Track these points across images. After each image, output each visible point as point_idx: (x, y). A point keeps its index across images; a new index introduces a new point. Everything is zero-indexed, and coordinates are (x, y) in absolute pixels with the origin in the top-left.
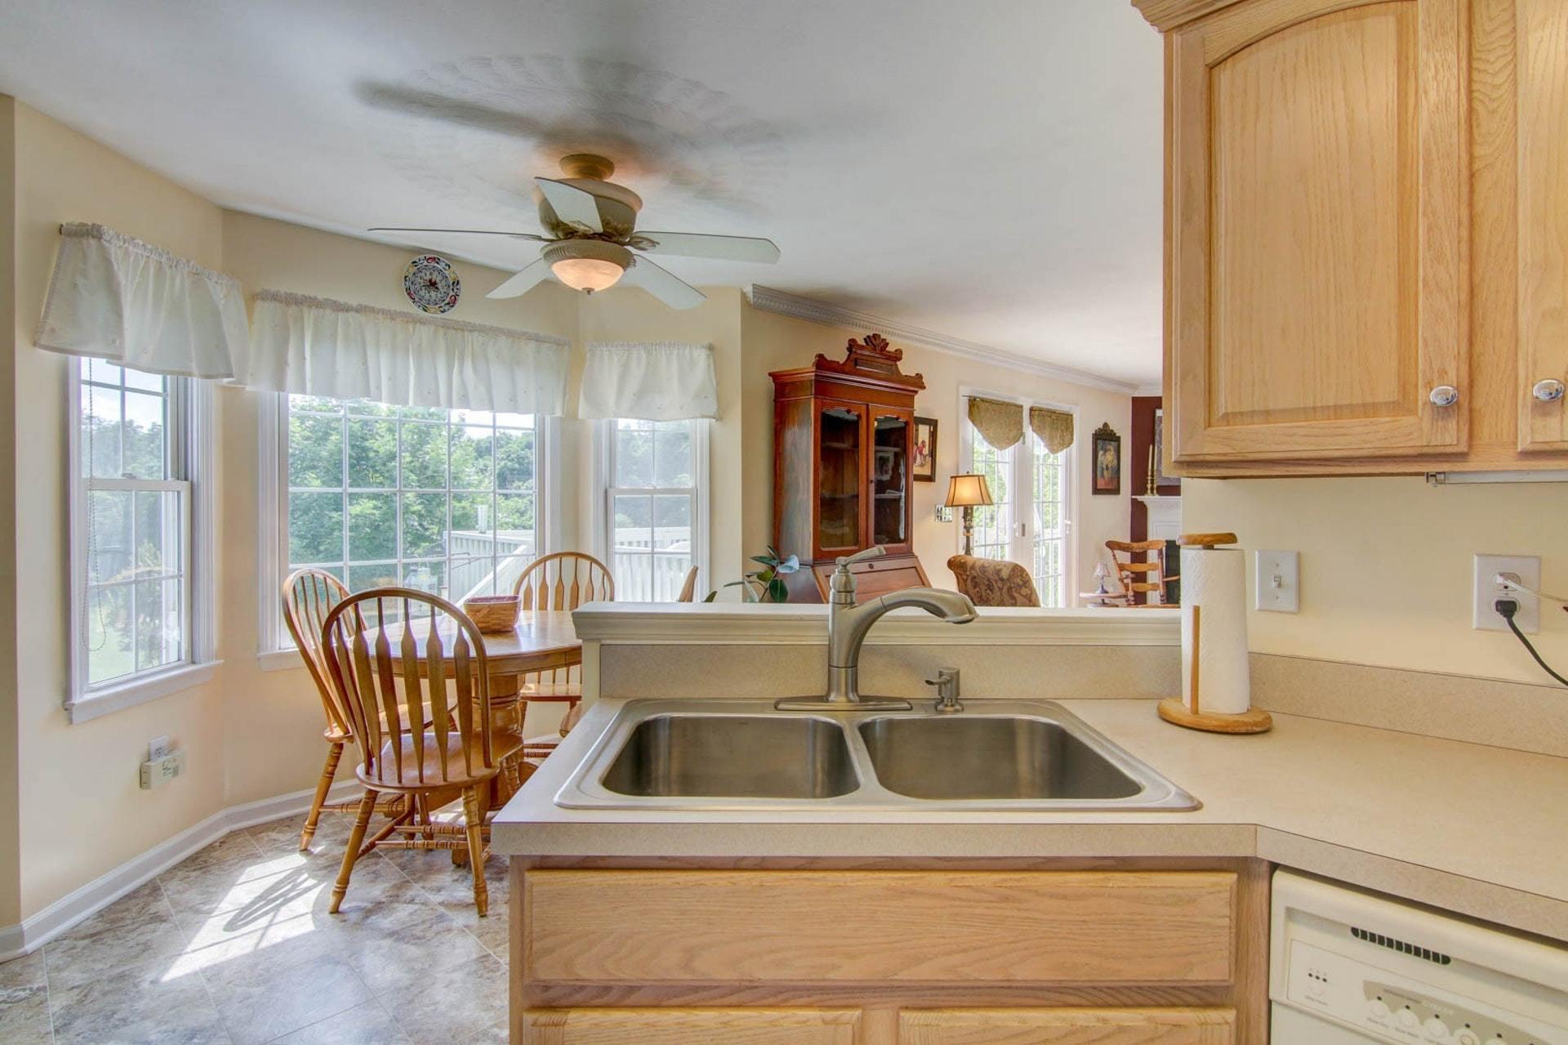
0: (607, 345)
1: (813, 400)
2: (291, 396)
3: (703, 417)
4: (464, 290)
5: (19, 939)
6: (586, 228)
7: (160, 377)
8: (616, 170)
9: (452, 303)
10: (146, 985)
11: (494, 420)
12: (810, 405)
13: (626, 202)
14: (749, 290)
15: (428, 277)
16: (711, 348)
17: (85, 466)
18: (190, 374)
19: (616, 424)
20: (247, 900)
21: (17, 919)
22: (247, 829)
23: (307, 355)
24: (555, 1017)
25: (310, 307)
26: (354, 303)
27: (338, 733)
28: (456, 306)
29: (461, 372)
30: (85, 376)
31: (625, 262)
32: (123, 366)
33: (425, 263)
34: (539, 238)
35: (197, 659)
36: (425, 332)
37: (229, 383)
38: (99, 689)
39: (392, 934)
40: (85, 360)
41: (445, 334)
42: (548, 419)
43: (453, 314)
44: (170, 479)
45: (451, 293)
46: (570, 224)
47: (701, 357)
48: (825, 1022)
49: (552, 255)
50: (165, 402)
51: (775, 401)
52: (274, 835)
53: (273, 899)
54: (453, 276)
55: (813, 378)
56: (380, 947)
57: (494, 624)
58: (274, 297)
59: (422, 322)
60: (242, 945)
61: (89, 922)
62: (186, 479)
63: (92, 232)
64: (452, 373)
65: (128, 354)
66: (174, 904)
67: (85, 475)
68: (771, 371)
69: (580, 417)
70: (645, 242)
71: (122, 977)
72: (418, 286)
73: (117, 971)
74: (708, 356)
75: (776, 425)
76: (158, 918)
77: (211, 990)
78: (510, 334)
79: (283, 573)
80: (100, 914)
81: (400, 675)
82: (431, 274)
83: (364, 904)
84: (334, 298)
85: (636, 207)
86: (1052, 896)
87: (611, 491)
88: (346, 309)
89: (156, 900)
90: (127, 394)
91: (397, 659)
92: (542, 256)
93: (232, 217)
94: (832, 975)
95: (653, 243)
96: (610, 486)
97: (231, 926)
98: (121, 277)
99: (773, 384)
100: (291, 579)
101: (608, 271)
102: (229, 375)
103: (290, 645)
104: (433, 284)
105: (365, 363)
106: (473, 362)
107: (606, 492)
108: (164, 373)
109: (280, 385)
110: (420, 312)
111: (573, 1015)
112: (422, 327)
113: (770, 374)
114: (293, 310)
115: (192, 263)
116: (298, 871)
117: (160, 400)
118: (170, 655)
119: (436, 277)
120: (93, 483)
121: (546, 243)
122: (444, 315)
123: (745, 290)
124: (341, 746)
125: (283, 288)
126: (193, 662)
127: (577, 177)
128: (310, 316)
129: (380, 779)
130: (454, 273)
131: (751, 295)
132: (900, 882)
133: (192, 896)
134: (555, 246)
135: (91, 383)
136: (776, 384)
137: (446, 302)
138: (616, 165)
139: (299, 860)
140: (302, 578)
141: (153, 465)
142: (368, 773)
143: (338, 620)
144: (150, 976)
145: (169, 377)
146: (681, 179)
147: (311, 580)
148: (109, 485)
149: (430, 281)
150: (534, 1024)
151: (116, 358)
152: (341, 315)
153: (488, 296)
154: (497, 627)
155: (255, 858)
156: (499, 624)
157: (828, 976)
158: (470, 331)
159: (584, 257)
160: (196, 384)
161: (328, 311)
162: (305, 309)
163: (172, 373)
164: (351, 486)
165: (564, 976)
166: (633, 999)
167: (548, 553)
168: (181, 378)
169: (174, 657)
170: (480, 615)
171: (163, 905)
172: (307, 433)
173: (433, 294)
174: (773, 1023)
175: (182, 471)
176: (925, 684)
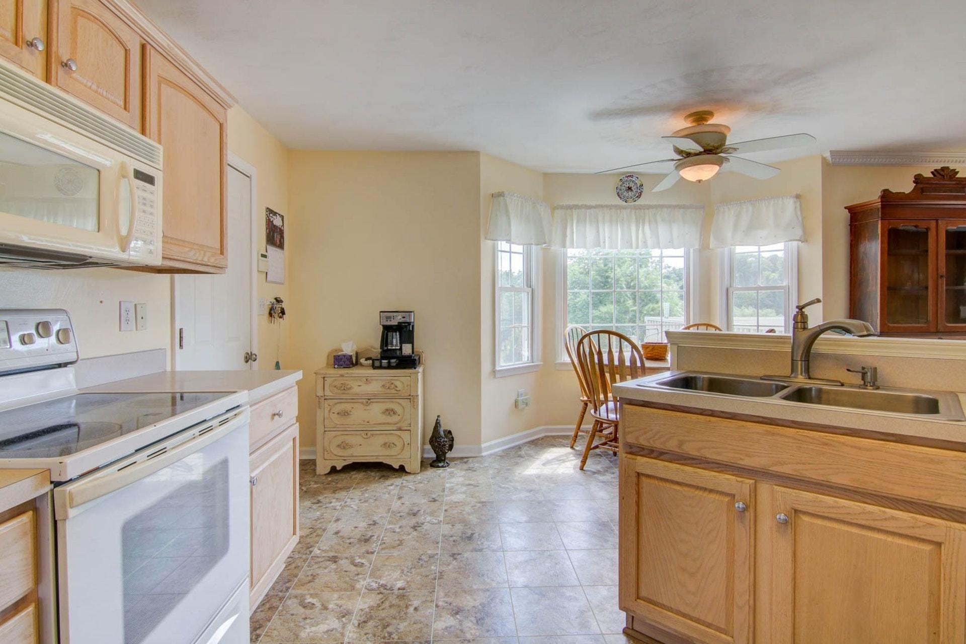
0: (727, 206)
1: (880, 222)
2: (568, 250)
3: (791, 240)
4: (645, 189)
5: (480, 450)
6: (695, 151)
7: (522, 246)
8: (715, 115)
9: (639, 197)
10: (517, 474)
11: (662, 253)
12: (878, 225)
13: (719, 131)
14: (827, 155)
15: (628, 185)
16: (798, 197)
17: (500, 283)
18: (532, 244)
19: (735, 249)
20: (550, 458)
21: (480, 444)
22: (552, 436)
23: (575, 231)
24: (633, 457)
25: (575, 209)
26: (593, 203)
27: (586, 398)
28: (641, 197)
29: (643, 231)
30: (499, 249)
31: (720, 162)
32: (510, 243)
33: (626, 179)
34: (673, 160)
35: (534, 361)
36: (625, 213)
37: (545, 246)
38: (503, 367)
39: (603, 482)
40: (499, 242)
41: (635, 212)
42: (692, 251)
43: (640, 202)
44: (525, 287)
45: (639, 191)
46: (687, 151)
47: (790, 204)
48: (737, 481)
49: (680, 166)
50: (523, 256)
51: (851, 225)
52: (561, 440)
53: (560, 460)
54: (640, 182)
55: (880, 206)
56: (598, 485)
57: (656, 355)
58: (562, 207)
59: (624, 208)
60: (547, 471)
61: (500, 452)
62: (530, 287)
63: (501, 195)
64: (639, 230)
65: (512, 240)
66: (526, 454)
67: (500, 286)
68: (845, 206)
69: (711, 247)
70: (730, 150)
71: (509, 470)
72: (623, 191)
73: (509, 468)
74: (795, 202)
75: (851, 241)
76: (520, 456)
77: (537, 480)
78: (669, 207)
79: (565, 326)
80: (503, 451)
81: (607, 372)
82: (629, 184)
83: (594, 470)
84: (585, 203)
85: (726, 132)
86: (852, 447)
87: (730, 290)
88: (590, 207)
89: (520, 451)
90: (512, 254)
91: (606, 365)
92: (674, 169)
93: (546, 176)
94: (741, 462)
95: (735, 149)
96: (731, 287)
97: (544, 464)
98: (510, 209)
99: (849, 214)
100: (568, 329)
101: (709, 169)
102: (545, 243)
103: (568, 360)
104: (630, 188)
105: (598, 232)
106: (649, 224)
107: (727, 290)
108: (523, 245)
109: (564, 246)
110: (624, 203)
111: (639, 458)
112: (624, 210)
113: (846, 208)
114: (569, 211)
115: (533, 199)
116: (570, 453)
117: (522, 255)
118: (525, 359)
119: (632, 185)
120: (502, 289)
121: (676, 161)
122: (636, 203)
123: (825, 156)
124: (586, 404)
125: (565, 202)
126: (533, 362)
127: (694, 124)
128: (575, 213)
129: (600, 415)
130: (640, 181)
131: (829, 158)
132: (772, 429)
133: (531, 452)
134: (682, 161)
135: (501, 251)
136: (851, 214)
137: (636, 196)
138: (714, 112)
139: (569, 450)
140: (572, 329)
141: (520, 283)
142: (595, 412)
143: (583, 343)
144: (518, 472)
145: (525, 246)
146: (754, 109)
147: (575, 330)
148: (506, 290)
149: (629, 187)
150: (626, 457)
151: (509, 241)
152: (588, 211)
153: (653, 191)
154: (657, 357)
155: (554, 446)
156: (658, 355)
157: (738, 462)
158: (648, 209)
159: (695, 165)
160: (534, 247)
161: (583, 210)
162: (574, 210)
163: (525, 244)
164: (593, 289)
165: (636, 442)
166: (662, 457)
167: (691, 323)
168: (529, 246)
169: (526, 359)
170: (648, 350)
171: (522, 453)
172: (582, 270)
173: (630, 193)
174: (714, 477)
175: (529, 285)
176: (846, 371)
